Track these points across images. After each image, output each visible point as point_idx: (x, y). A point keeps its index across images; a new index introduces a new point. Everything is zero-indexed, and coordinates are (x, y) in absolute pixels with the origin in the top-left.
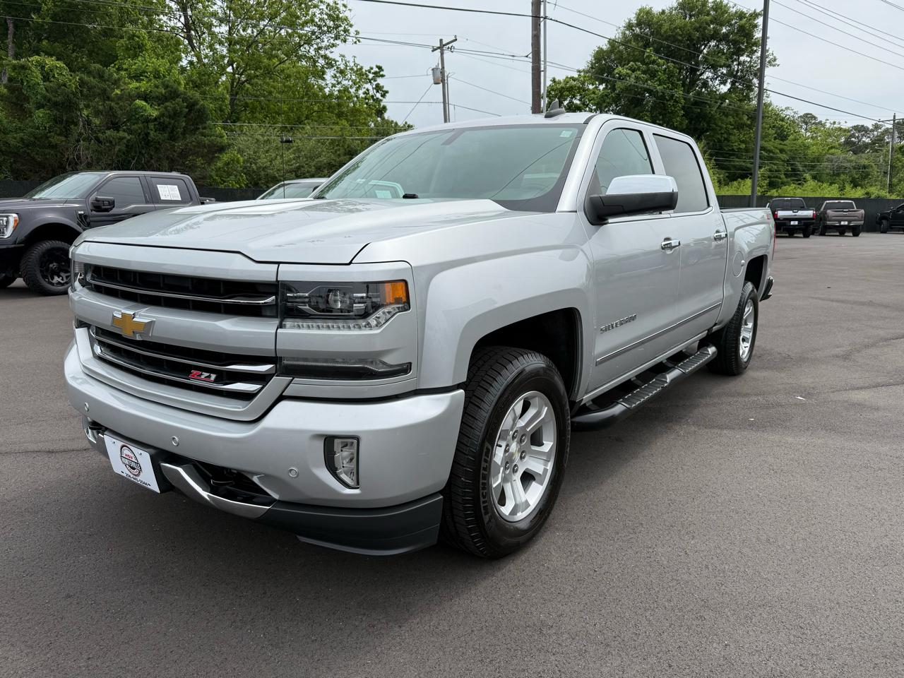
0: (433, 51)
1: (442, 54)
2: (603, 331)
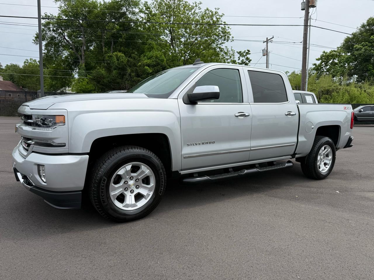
0: (264, 43)
1: (267, 44)
2: (189, 145)
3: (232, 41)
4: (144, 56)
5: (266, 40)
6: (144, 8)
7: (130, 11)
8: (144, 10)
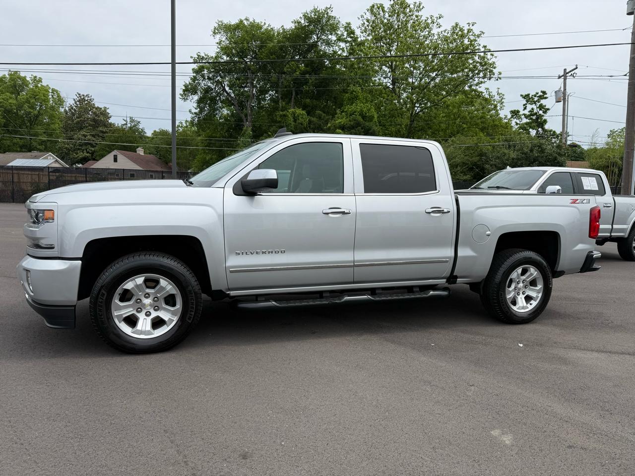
0: (558, 78)
1: (565, 80)
2: (239, 254)
3: (497, 80)
4: (342, 112)
5: (562, 73)
6: (345, 34)
7: (324, 40)
8: (345, 37)
